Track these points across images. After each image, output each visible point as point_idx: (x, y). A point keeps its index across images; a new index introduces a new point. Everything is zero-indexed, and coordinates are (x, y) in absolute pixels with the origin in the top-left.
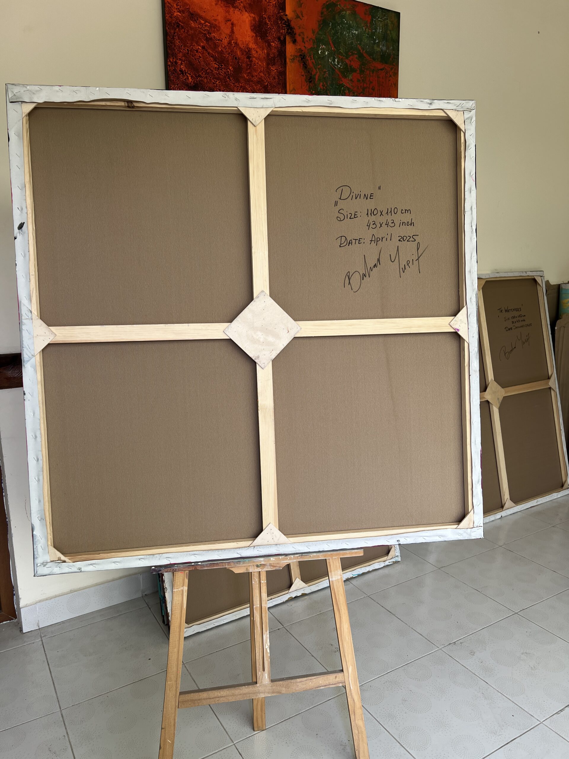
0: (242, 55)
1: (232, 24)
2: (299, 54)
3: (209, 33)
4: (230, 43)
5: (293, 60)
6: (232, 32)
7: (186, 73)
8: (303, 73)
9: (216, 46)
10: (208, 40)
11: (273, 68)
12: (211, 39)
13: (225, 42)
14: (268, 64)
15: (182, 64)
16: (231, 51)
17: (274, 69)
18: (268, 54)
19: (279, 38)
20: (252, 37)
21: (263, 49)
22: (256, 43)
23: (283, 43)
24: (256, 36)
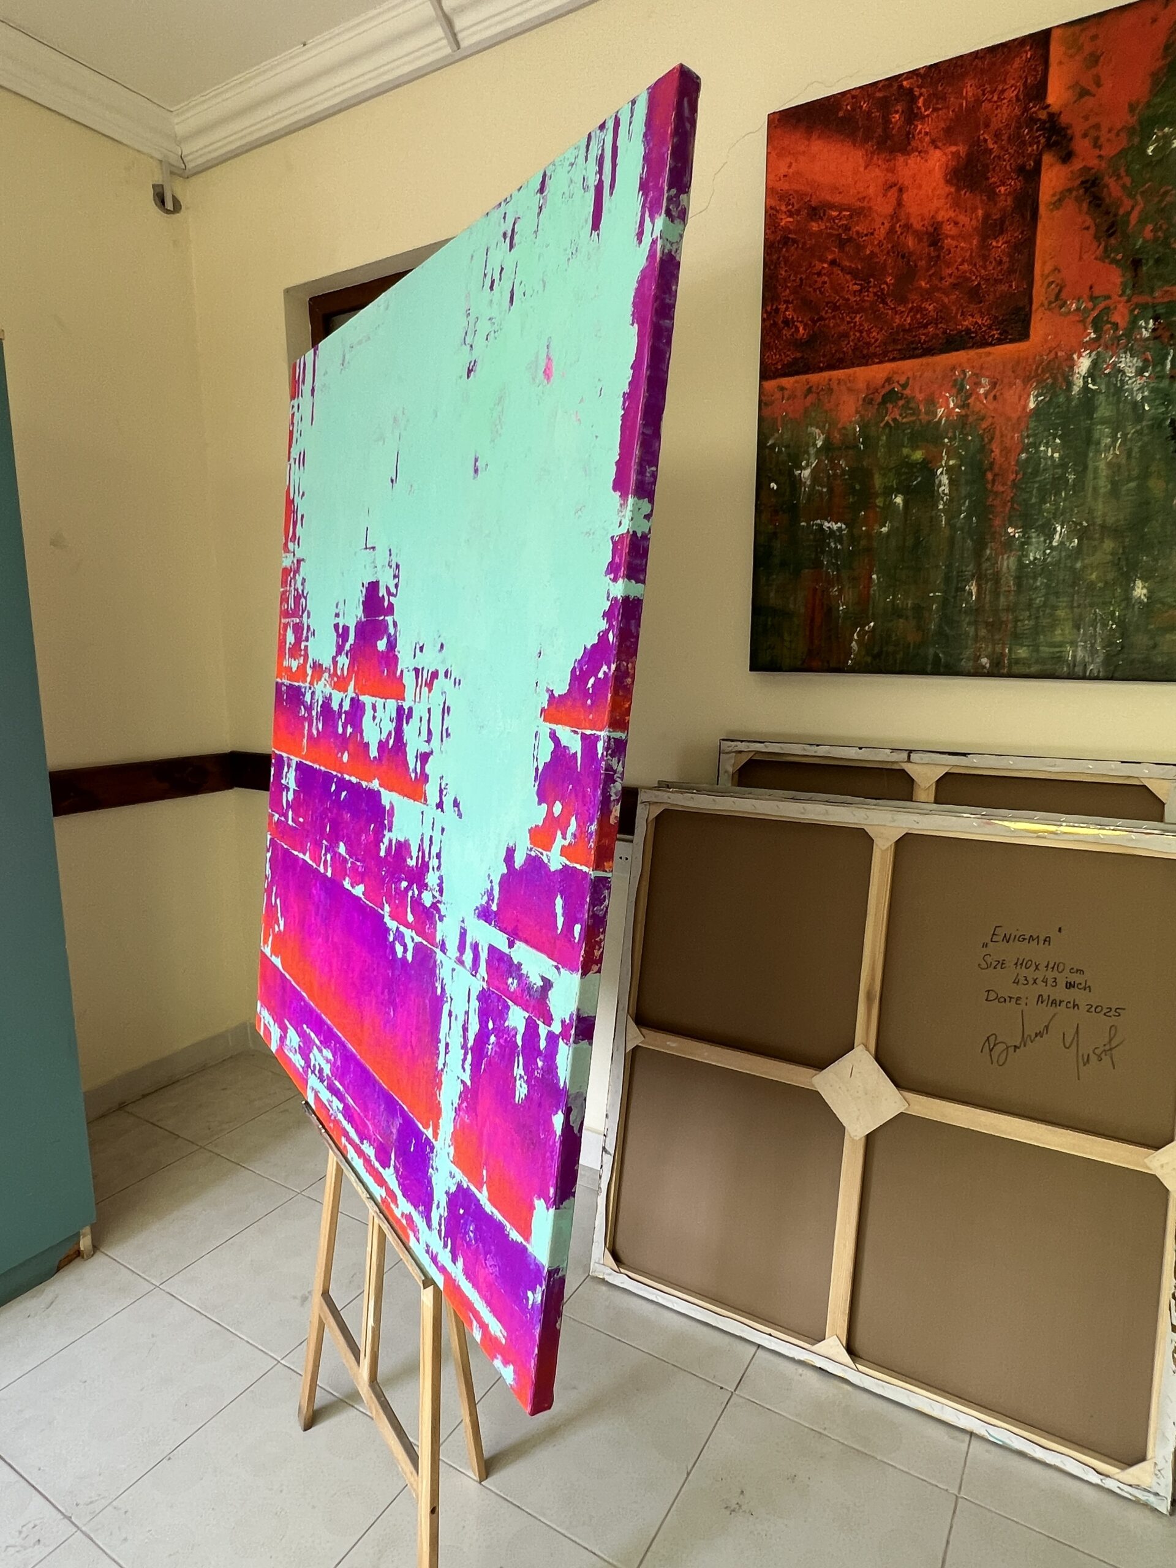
0: (919, 243)
1: (901, 190)
2: (1078, 182)
3: (847, 228)
4: (892, 231)
5: (1058, 203)
6: (900, 204)
7: (794, 322)
8: (1089, 222)
9: (859, 248)
10: (842, 244)
11: (998, 242)
12: (850, 239)
13: (882, 232)
14: (984, 238)
15: (787, 309)
16: (892, 247)
17: (999, 245)
18: (987, 216)
19: (1021, 170)
20: (948, 196)
21: (974, 209)
22: (956, 204)
23: (1031, 175)
24: (958, 190)
